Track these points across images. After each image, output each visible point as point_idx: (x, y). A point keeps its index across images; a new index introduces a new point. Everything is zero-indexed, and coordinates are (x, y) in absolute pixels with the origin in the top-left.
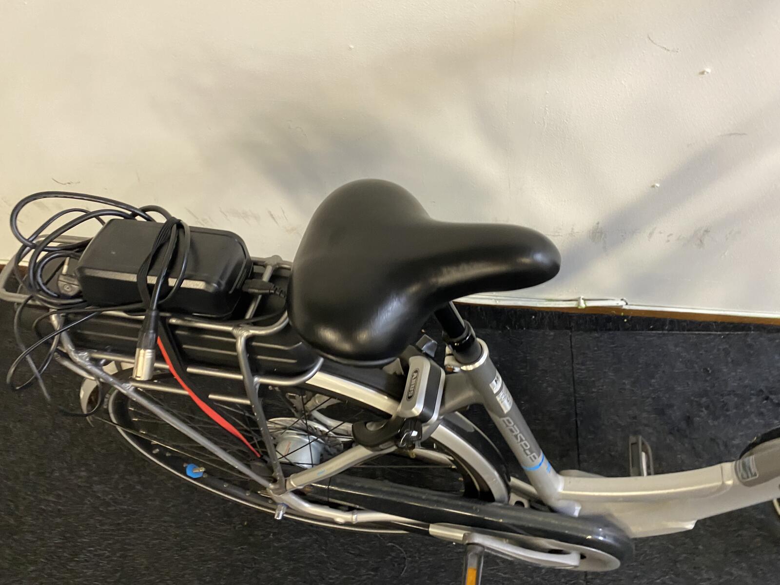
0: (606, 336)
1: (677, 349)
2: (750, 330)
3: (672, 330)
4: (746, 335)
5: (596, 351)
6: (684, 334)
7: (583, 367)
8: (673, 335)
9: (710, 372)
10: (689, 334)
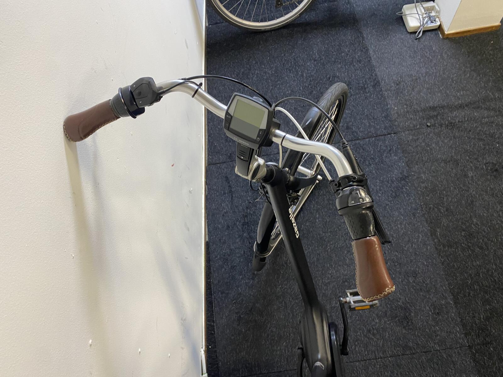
0: (220, 358)
1: (224, 318)
2: (210, 282)
3: (213, 321)
4: (213, 283)
5: (230, 363)
6: (215, 315)
7: (241, 371)
8: (216, 320)
9: (235, 301)
10: (215, 312)
